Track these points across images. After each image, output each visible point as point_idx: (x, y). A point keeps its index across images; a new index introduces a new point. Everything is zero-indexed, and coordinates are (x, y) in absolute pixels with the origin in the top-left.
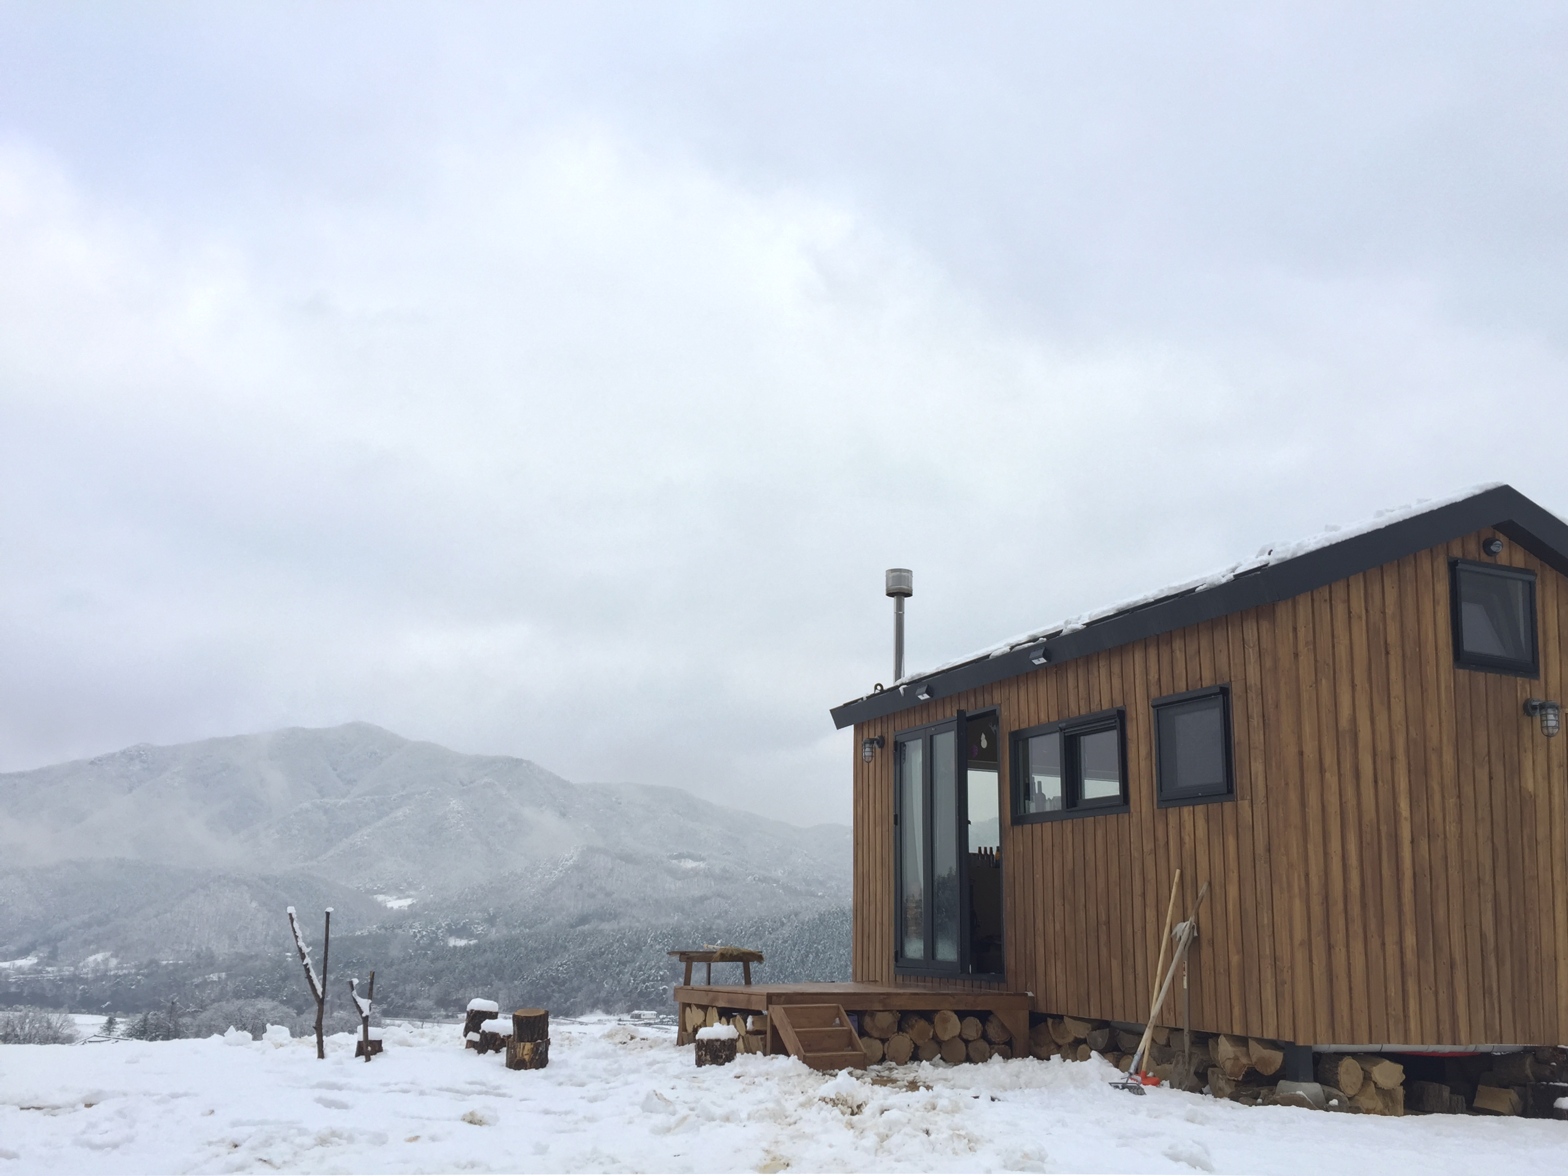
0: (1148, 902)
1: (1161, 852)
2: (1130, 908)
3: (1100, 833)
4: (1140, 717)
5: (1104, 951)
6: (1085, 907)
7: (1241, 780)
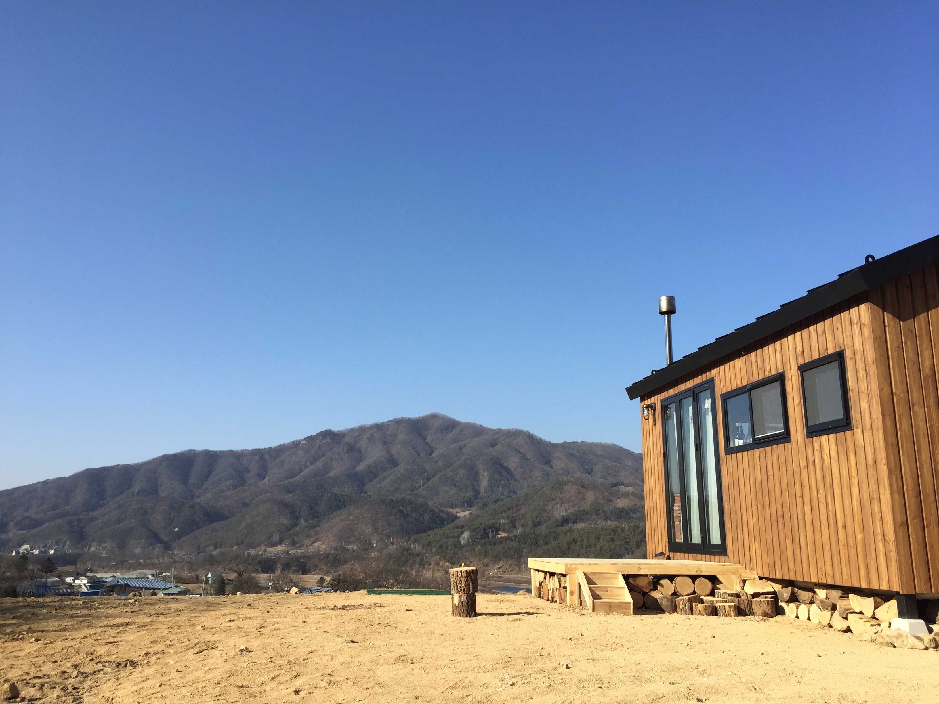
0: (805, 501)
1: (811, 467)
2: (795, 506)
3: (775, 457)
4: (794, 378)
5: (782, 534)
6: (769, 506)
7: (855, 416)
